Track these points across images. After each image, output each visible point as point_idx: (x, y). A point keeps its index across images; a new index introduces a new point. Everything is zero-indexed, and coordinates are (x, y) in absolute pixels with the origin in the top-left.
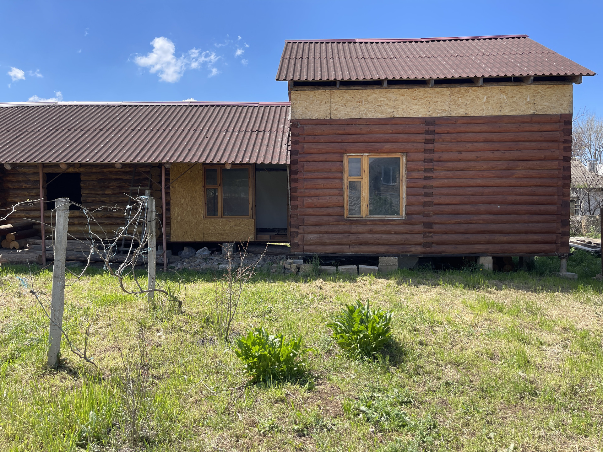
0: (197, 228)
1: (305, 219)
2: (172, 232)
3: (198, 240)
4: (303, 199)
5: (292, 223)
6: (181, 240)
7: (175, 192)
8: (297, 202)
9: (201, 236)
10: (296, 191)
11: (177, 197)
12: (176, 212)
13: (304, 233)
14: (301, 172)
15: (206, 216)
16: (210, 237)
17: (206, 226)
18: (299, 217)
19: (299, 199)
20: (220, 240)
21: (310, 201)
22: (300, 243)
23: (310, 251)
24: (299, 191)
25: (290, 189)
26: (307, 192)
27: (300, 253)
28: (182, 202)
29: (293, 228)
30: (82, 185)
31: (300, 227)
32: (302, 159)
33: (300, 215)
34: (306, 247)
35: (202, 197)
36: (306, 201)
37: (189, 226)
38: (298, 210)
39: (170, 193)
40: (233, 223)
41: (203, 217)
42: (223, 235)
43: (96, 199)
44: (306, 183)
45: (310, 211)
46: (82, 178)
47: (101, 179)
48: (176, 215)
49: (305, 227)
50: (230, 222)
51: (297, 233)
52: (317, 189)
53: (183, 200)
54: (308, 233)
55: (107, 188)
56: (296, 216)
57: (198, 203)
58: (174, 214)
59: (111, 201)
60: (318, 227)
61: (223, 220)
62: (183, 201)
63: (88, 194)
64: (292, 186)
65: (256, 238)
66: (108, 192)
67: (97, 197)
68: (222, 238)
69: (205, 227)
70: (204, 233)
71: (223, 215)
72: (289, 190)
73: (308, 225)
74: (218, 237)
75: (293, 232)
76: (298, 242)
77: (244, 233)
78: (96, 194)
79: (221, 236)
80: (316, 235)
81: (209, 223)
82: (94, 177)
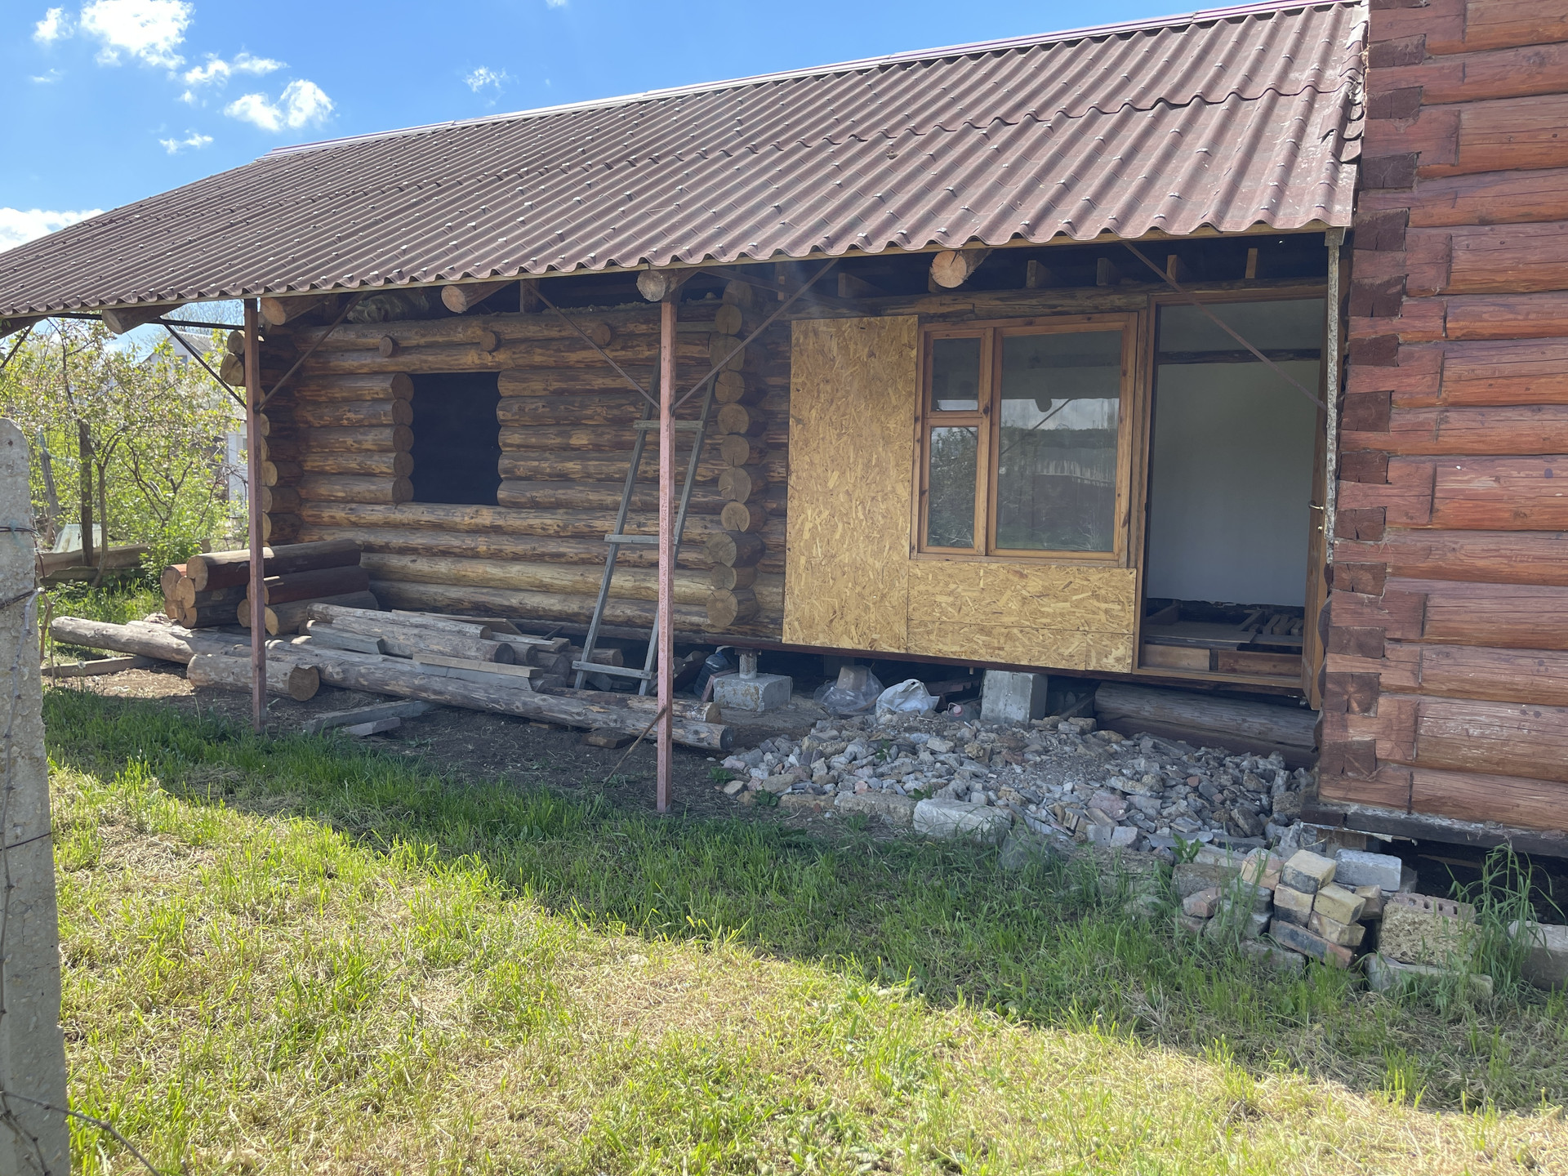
0: (883, 596)
1: (1435, 600)
2: (788, 605)
3: (886, 647)
4: (1428, 468)
5: (1341, 619)
6: (820, 641)
7: (806, 442)
8: (1384, 489)
9: (900, 629)
10: (1379, 422)
11: (812, 463)
12: (808, 526)
13: (1420, 690)
14: (1424, 293)
15: (925, 548)
16: (933, 637)
17: (922, 588)
18: (1391, 585)
19: (1395, 470)
20: (974, 652)
21: (1482, 483)
22: (1383, 749)
23: (1456, 807)
24: (1398, 419)
25: (1340, 407)
26: (1461, 427)
27: (1380, 812)
28: (831, 485)
29: (1342, 649)
30: (500, 414)
31: (1395, 652)
32: (1442, 211)
33: (1399, 572)
34: (1428, 783)
35: (908, 464)
36: (1446, 484)
37: (855, 583)
38: (1388, 538)
39: (786, 445)
40: (1035, 584)
41: (912, 549)
42: (989, 634)
43: (545, 465)
44: (1454, 368)
45: (1475, 550)
46: (505, 387)
47: (560, 393)
48: (807, 535)
49: (1429, 652)
50: (1022, 576)
51: (1371, 687)
52: (1536, 406)
53: (836, 474)
54: (1451, 694)
55: (577, 424)
56: (1366, 577)
57: (894, 491)
58: (801, 531)
59: (589, 476)
60: (1527, 661)
61: (994, 566)
62: (833, 479)
63: (519, 446)
64: (1353, 386)
65: (1141, 659)
66: (580, 439)
67: (546, 460)
68: (987, 645)
69: (914, 593)
70: (909, 620)
71: (992, 546)
72: (1333, 413)
73: (1454, 640)
74: (970, 640)
75: (1342, 679)
76: (1372, 745)
77: (1085, 633)
78: (544, 448)
79: (981, 638)
80: (1510, 712)
81: (935, 577)
82: (537, 386)
